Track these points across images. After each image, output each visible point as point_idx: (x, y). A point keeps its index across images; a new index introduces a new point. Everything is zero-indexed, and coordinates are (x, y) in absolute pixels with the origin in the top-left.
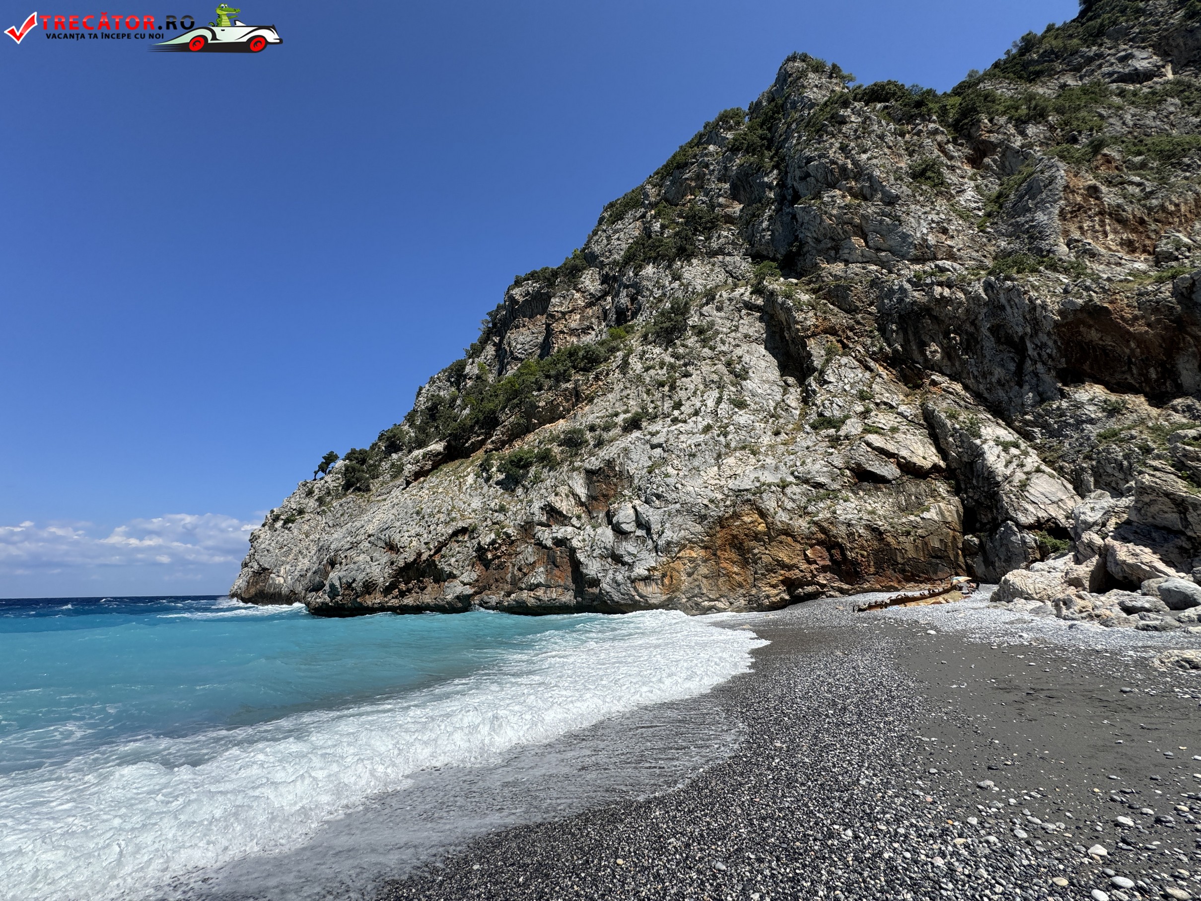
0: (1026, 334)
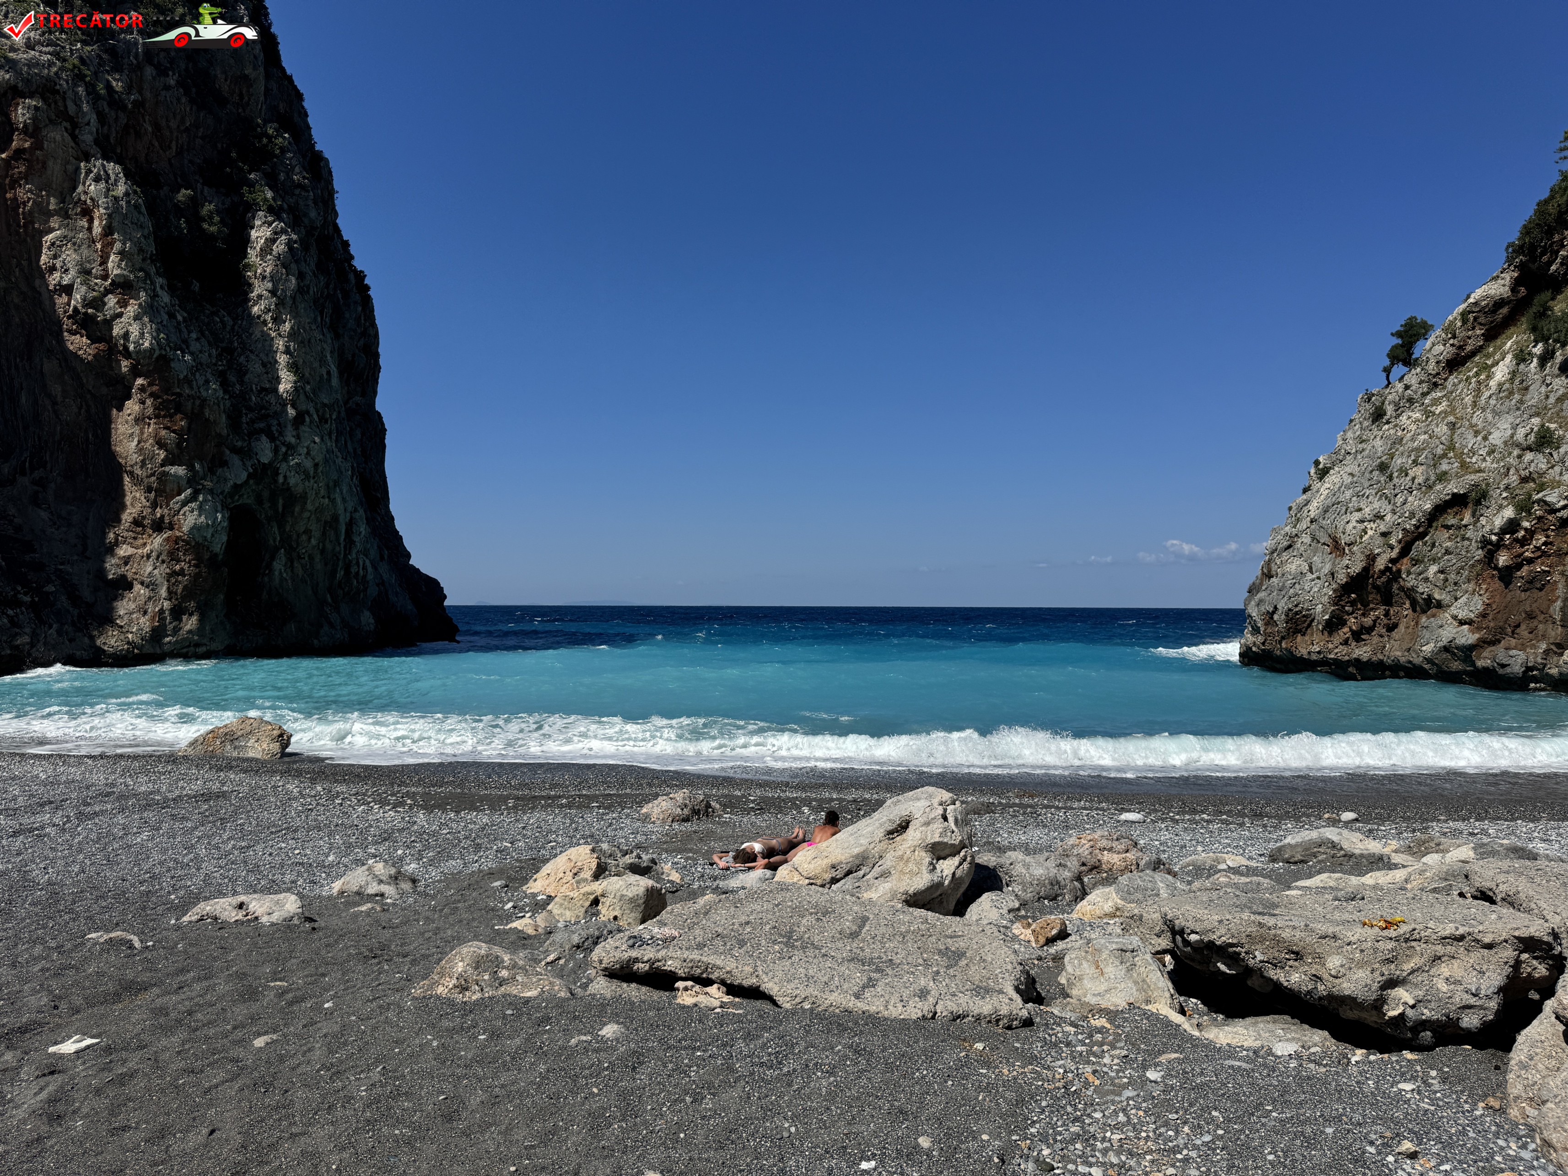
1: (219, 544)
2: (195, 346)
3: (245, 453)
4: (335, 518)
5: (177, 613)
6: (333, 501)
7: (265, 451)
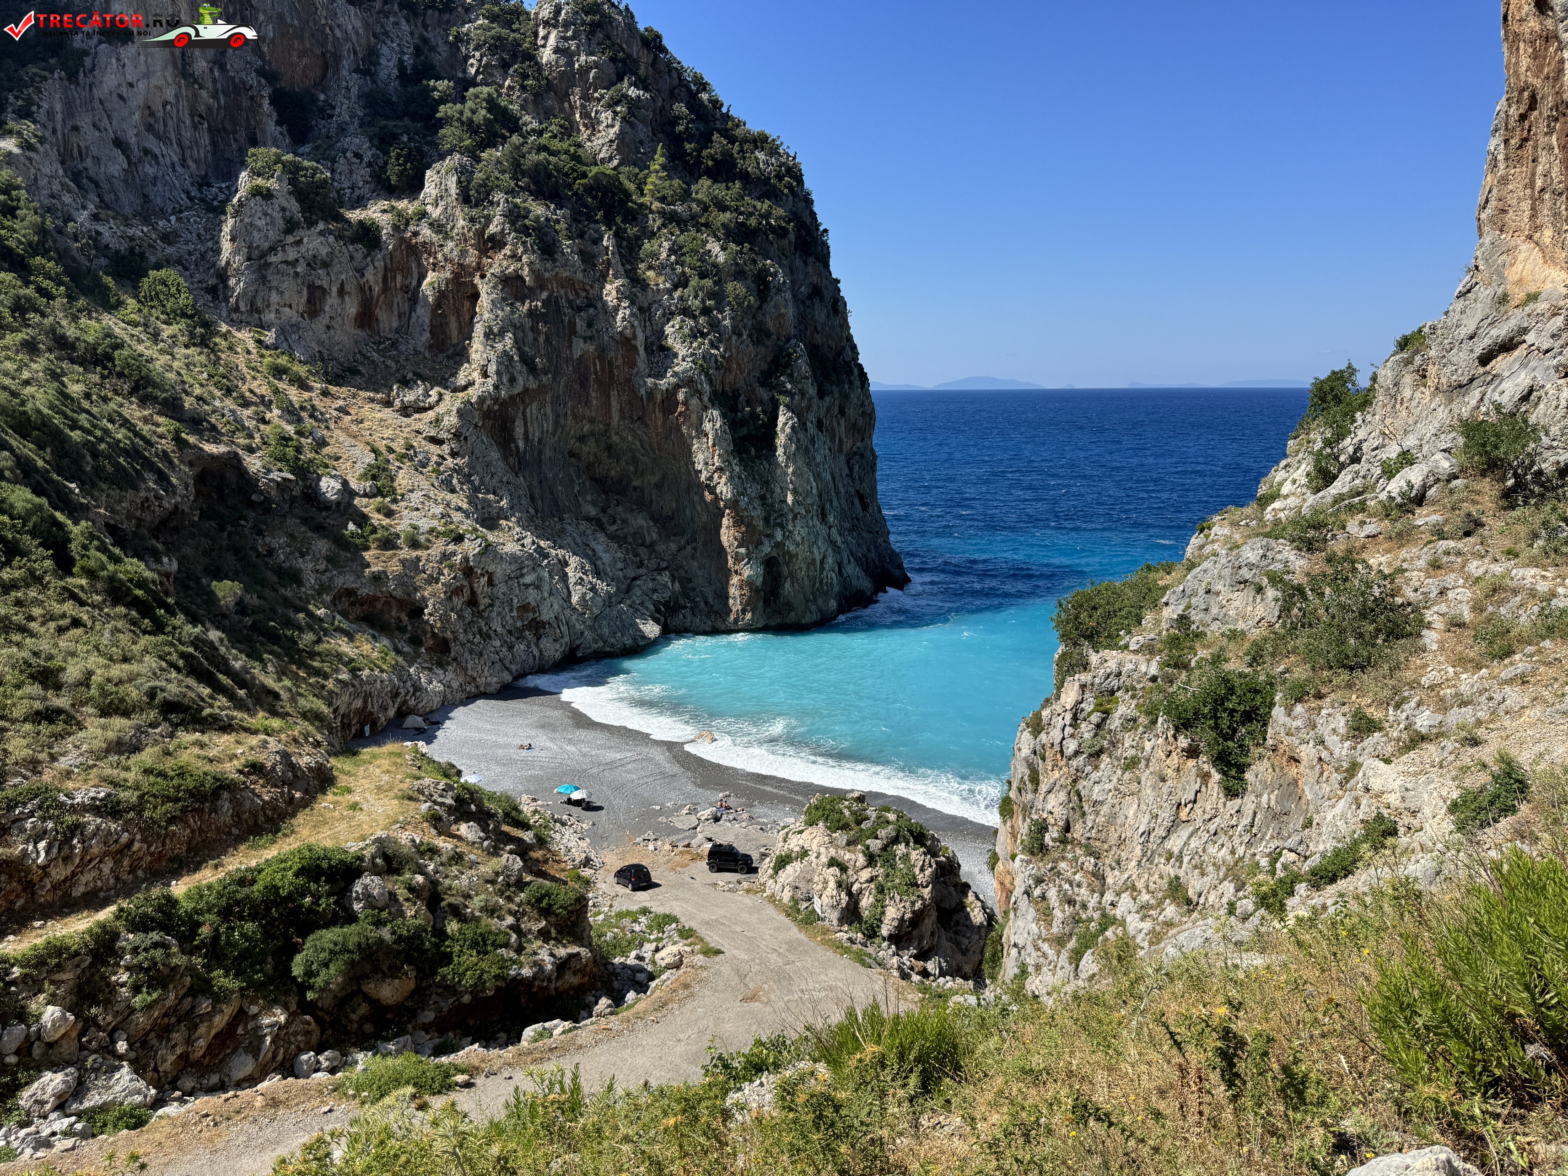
1: (759, 582)
2: (749, 491)
3: (770, 536)
4: (814, 560)
5: (744, 611)
6: (812, 553)
7: (779, 535)
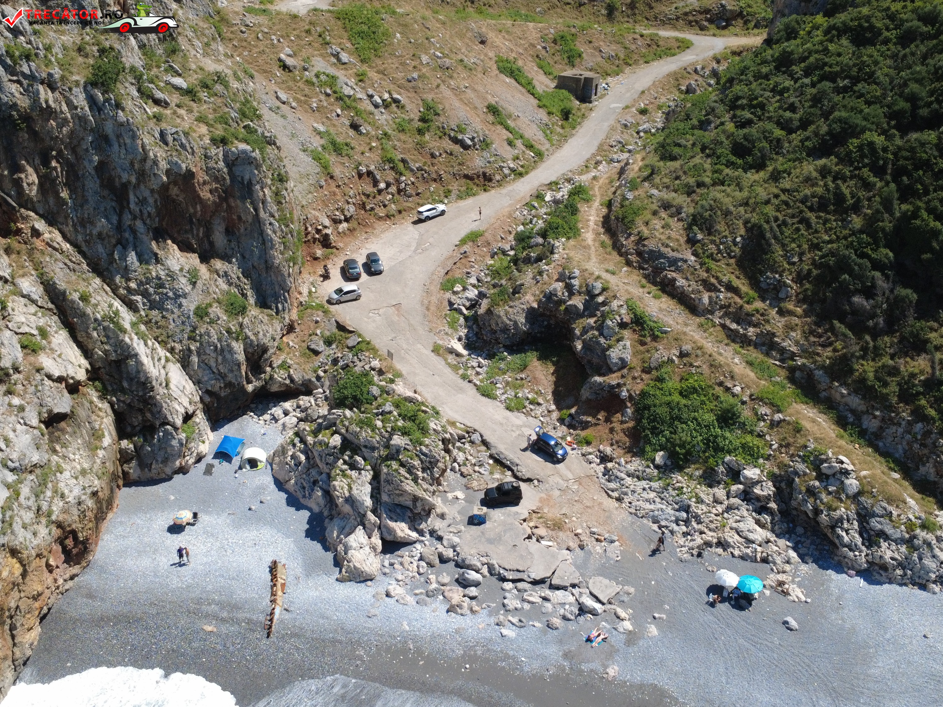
0: (129, 182)
